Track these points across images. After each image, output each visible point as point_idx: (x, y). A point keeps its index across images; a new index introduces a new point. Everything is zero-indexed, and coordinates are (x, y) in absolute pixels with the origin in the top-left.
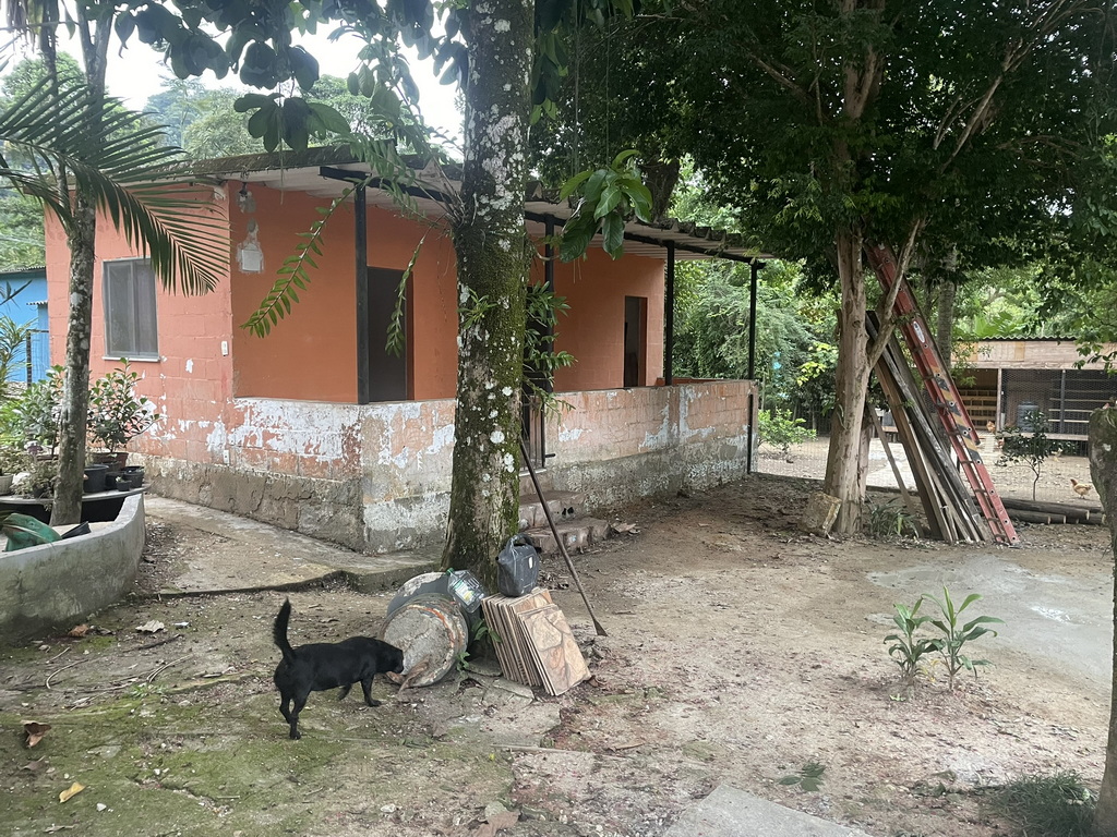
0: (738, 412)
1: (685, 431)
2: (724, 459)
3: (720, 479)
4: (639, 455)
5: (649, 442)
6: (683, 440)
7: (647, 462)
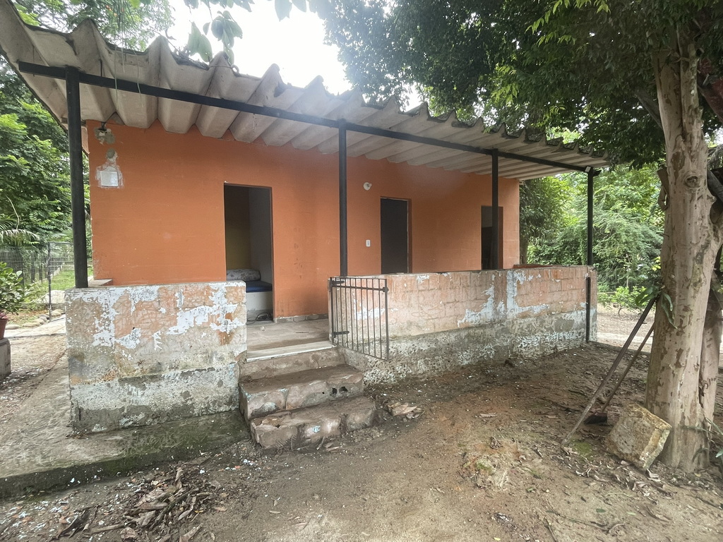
0: (574, 292)
1: (512, 308)
2: (559, 330)
3: (556, 347)
4: (458, 330)
5: (470, 318)
6: (511, 316)
7: (468, 336)
